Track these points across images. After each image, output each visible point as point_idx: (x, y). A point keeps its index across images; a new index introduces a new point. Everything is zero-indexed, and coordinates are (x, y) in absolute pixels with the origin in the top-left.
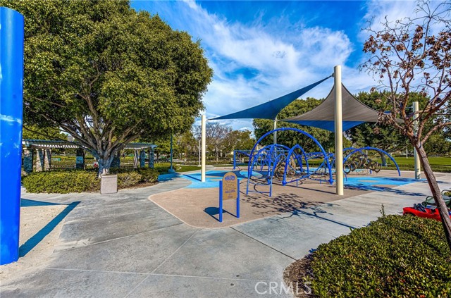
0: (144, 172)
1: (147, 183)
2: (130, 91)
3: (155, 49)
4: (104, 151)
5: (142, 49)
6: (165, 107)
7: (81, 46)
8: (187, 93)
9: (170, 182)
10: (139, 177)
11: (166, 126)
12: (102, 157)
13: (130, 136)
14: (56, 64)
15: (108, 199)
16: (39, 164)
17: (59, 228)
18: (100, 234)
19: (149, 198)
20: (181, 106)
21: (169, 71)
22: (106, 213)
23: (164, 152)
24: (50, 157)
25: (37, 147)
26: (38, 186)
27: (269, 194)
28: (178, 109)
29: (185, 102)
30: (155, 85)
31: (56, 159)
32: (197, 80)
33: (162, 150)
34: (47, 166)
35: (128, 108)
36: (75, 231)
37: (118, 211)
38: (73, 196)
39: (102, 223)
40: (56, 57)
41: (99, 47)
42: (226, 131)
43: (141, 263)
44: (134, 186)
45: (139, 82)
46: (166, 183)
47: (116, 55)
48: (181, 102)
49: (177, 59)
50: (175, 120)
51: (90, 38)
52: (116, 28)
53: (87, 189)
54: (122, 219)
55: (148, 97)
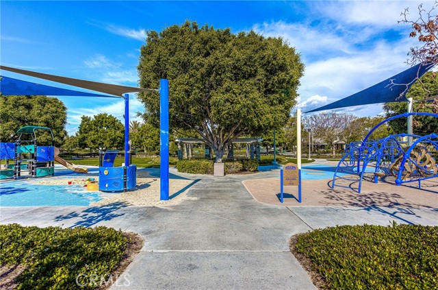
0: (246, 162)
1: (248, 172)
2: (227, 100)
3: (245, 64)
4: (218, 145)
5: (235, 68)
6: (254, 108)
7: (199, 76)
8: (277, 92)
9: (268, 172)
10: (240, 166)
11: (257, 124)
12: (217, 150)
13: (236, 132)
14: (186, 91)
15: (216, 179)
16: (186, 154)
17: (187, 191)
18: (204, 196)
19: (243, 182)
20: (272, 105)
21: (258, 77)
22: (212, 187)
23: (273, 145)
24: (192, 150)
25: (184, 143)
26: (183, 168)
27: (357, 190)
28: (267, 108)
29: (275, 101)
30: (247, 92)
31: (196, 151)
32: (284, 80)
33: (271, 143)
34: (190, 156)
35: (227, 113)
36: (193, 193)
37: (218, 187)
38: (199, 176)
39: (207, 192)
40: (187, 87)
41: (209, 74)
42: (346, 120)
43: (215, 211)
44: (236, 173)
45: (234, 93)
46: (265, 173)
47: (218, 77)
48: (272, 102)
49: (265, 65)
50: (265, 119)
51: (203, 70)
52: (217, 59)
53: (206, 172)
54: (219, 191)
55: (240, 103)
